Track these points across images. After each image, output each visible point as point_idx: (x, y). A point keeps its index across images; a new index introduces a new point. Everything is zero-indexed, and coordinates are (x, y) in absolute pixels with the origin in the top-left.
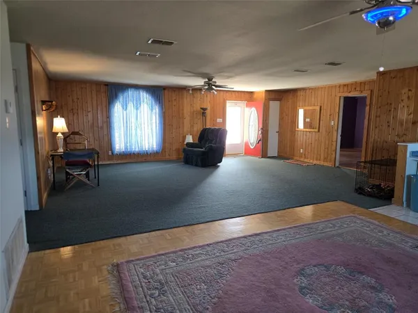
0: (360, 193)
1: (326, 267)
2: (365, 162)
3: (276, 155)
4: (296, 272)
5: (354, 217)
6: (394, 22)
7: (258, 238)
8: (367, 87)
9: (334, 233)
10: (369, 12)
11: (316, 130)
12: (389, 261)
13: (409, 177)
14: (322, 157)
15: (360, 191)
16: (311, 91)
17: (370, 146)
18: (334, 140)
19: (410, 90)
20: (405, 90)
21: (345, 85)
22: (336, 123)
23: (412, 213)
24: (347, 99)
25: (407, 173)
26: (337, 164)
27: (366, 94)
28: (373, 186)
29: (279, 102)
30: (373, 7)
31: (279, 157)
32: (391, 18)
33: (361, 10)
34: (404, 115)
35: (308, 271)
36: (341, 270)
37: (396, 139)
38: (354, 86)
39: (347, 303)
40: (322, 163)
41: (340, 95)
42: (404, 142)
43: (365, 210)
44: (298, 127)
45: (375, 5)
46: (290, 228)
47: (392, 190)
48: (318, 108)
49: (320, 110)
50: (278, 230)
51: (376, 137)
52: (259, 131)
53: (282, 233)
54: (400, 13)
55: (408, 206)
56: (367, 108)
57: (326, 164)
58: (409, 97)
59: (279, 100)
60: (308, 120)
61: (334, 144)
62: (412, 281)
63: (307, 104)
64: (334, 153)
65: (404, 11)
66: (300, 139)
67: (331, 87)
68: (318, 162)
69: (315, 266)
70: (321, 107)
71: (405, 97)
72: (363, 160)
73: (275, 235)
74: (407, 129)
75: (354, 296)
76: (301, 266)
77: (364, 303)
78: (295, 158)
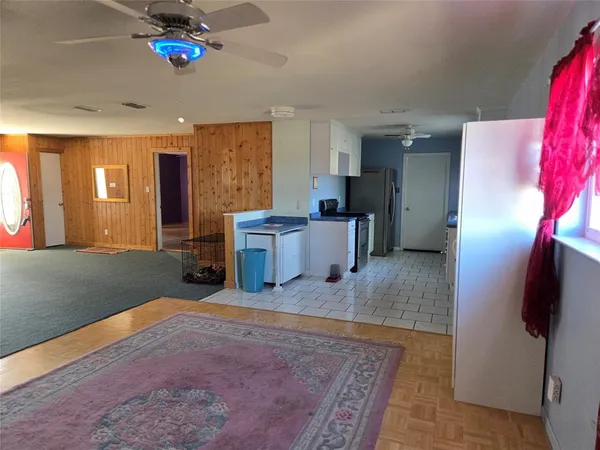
0: (189, 282)
1: (141, 398)
2: (194, 240)
3: (64, 243)
4: (94, 424)
5: (183, 315)
6: (188, 62)
7: (23, 392)
8: (185, 143)
9: (155, 344)
10: (157, 41)
11: (126, 200)
12: (221, 359)
13: (238, 252)
14: (139, 241)
15: (189, 278)
16: (110, 141)
17: (197, 218)
18: (153, 212)
19: (231, 151)
20: (226, 151)
21: (158, 138)
22: (152, 189)
23: (246, 295)
24: (163, 157)
25: (237, 248)
26: (160, 247)
27: (185, 152)
28: (203, 270)
29: (58, 155)
30: (161, 35)
31: (69, 245)
32: (184, 56)
33: (147, 36)
34: (228, 179)
35: (114, 416)
36: (163, 393)
37: (223, 209)
38: (170, 140)
39: (170, 438)
40: (138, 247)
41: (153, 150)
42: (231, 211)
43: (195, 302)
44: (97, 197)
45: (163, 35)
46: (86, 357)
47: (224, 271)
48: (124, 168)
49: (128, 170)
50: (65, 367)
51: (202, 208)
52: (23, 203)
53: (70, 369)
54: (194, 53)
55: (241, 287)
56: (189, 170)
57: (144, 248)
58: (230, 160)
59: (59, 152)
60: (113, 185)
61: (153, 218)
62: (244, 375)
63: (106, 160)
64: (154, 232)
65: (197, 51)
66: (102, 215)
67: (139, 139)
68: (133, 247)
69: (125, 403)
70: (128, 166)
71: (227, 159)
72: (191, 237)
73: (56, 378)
74: (232, 197)
75: (179, 423)
76: (102, 412)
77: (191, 427)
78: (98, 244)
